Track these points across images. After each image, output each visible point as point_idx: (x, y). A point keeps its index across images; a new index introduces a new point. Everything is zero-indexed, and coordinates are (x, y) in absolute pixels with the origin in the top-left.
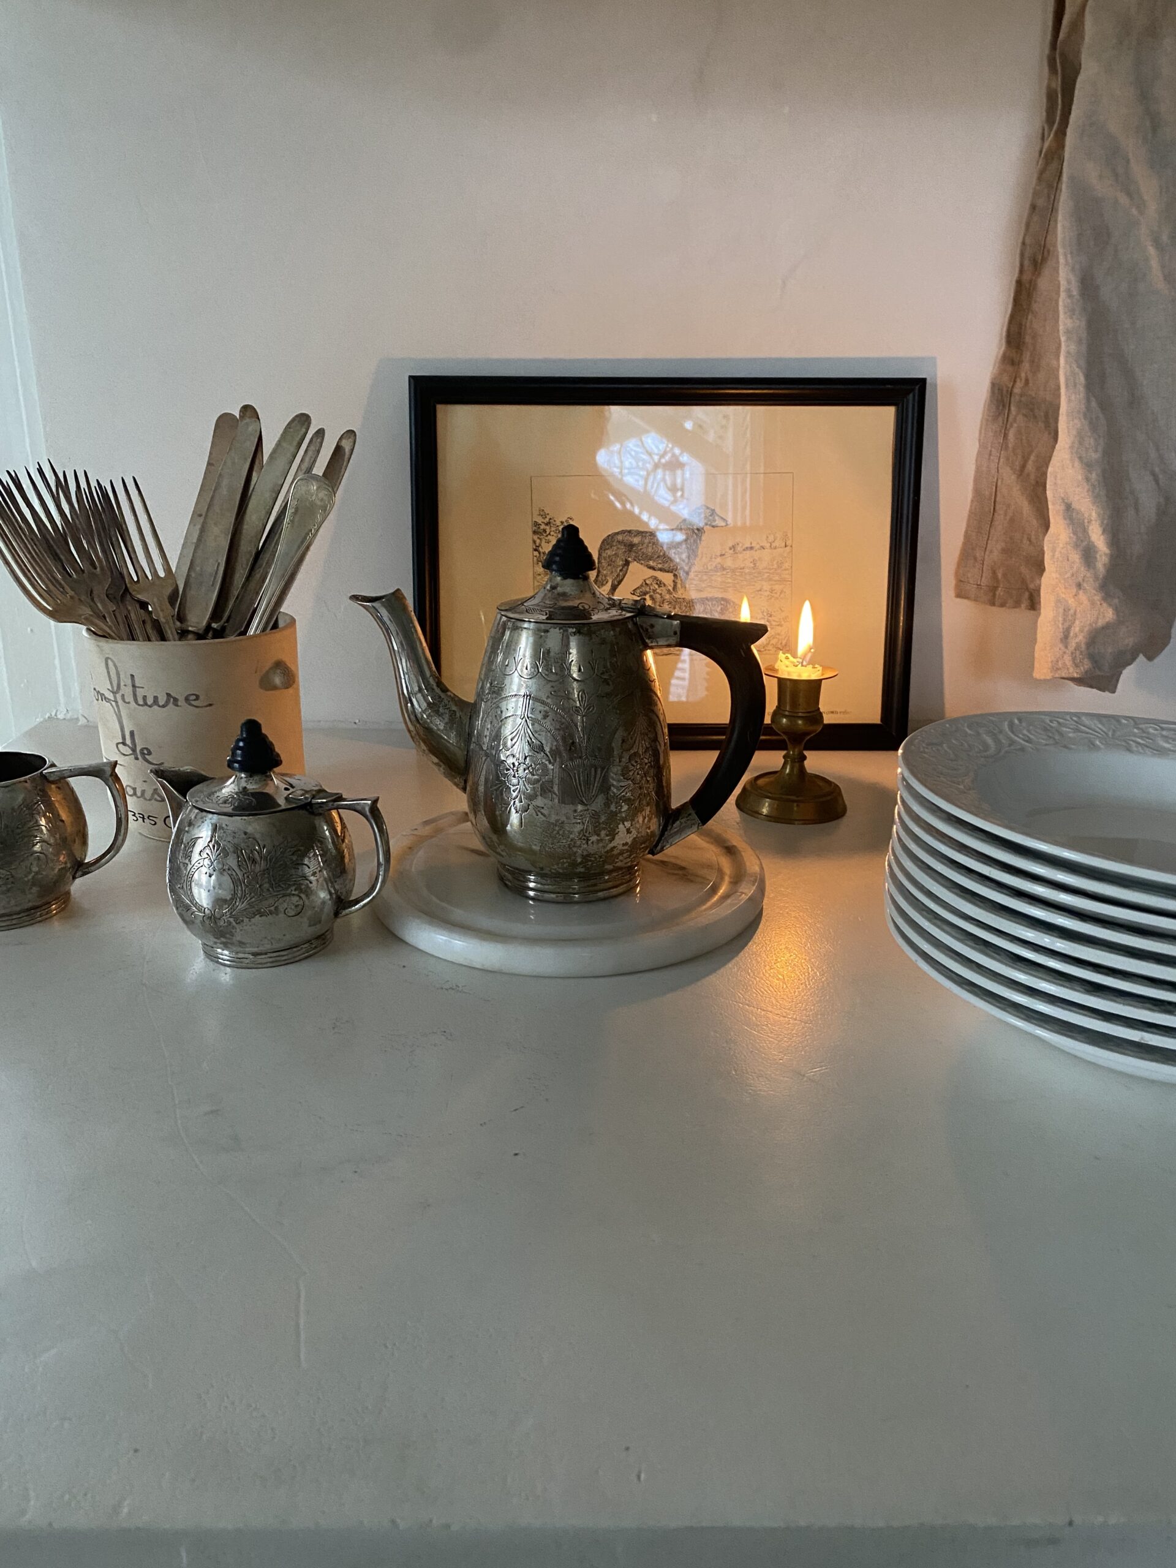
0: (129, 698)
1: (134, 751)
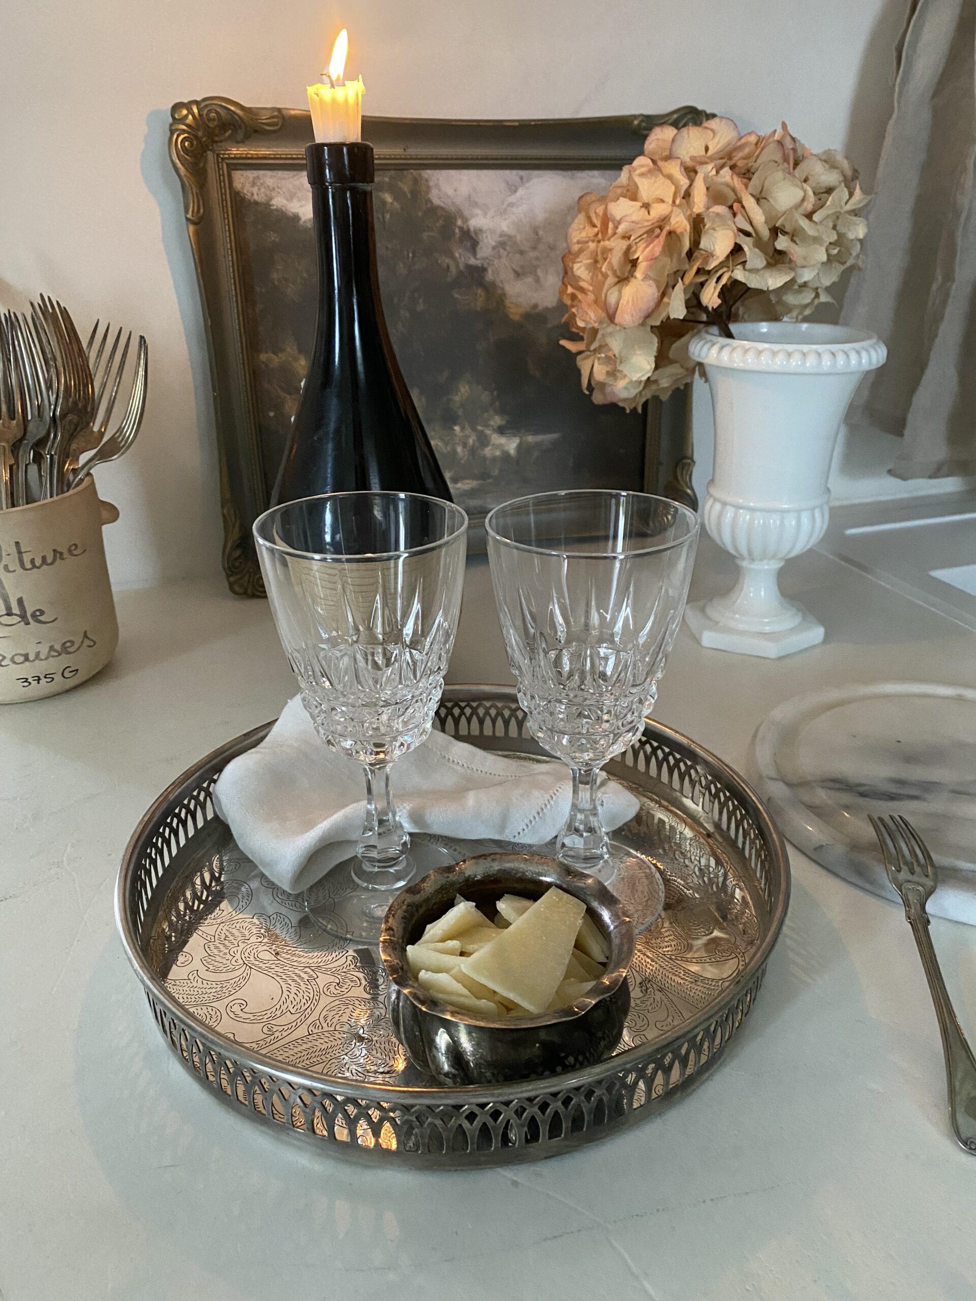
0: (14, 565)
1: (23, 616)
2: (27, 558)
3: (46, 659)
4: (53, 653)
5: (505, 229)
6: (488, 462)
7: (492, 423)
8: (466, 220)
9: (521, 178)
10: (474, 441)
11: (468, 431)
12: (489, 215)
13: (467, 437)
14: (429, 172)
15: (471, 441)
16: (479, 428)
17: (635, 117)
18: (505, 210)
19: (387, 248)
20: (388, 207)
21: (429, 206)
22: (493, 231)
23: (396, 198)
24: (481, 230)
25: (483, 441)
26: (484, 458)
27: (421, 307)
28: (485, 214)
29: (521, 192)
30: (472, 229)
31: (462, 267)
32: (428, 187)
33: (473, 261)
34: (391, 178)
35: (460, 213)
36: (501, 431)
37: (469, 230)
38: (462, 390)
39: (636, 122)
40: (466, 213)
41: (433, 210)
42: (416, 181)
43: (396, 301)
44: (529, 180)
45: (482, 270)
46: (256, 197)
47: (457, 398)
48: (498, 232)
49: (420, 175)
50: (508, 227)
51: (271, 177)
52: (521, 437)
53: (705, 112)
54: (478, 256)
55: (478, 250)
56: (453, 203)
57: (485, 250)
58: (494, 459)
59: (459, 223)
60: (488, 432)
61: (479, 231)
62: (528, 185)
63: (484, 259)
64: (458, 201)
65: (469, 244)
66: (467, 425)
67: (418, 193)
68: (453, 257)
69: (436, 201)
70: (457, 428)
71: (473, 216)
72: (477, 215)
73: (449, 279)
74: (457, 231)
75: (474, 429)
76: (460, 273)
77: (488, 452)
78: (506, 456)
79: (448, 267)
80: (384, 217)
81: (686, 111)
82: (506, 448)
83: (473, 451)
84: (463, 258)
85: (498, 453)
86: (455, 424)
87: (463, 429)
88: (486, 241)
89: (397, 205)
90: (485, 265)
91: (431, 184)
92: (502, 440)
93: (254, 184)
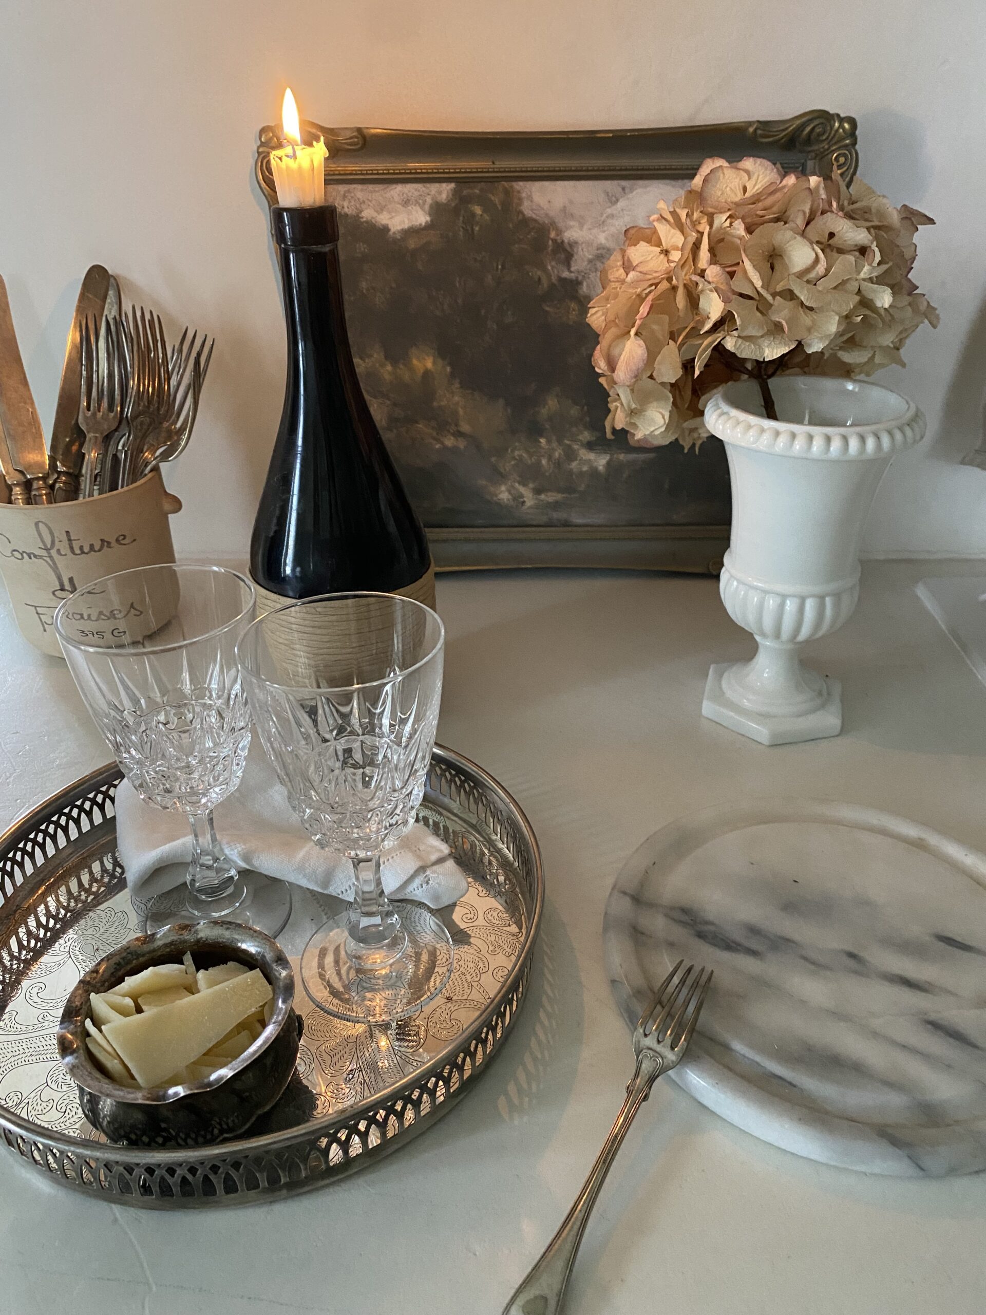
0: (65, 550)
2: (76, 545)
5: (603, 241)
6: (574, 477)
7: (580, 437)
8: (559, 232)
9: (623, 189)
10: (560, 454)
11: (555, 444)
12: (585, 227)
13: (554, 450)
14: (521, 183)
15: (557, 455)
16: (567, 442)
17: (750, 123)
18: (603, 222)
19: (475, 260)
20: (477, 218)
21: (520, 217)
22: (589, 244)
23: (484, 211)
24: (576, 243)
25: (570, 455)
26: (571, 472)
27: (509, 319)
28: (581, 226)
29: (621, 204)
30: (566, 241)
31: (554, 279)
32: (520, 199)
33: (566, 274)
34: (481, 190)
35: (553, 224)
36: (590, 446)
37: (563, 242)
38: (550, 402)
39: (751, 130)
40: (561, 225)
41: (526, 222)
42: (507, 193)
43: (483, 312)
44: (632, 191)
45: (576, 283)
46: (346, 210)
47: (544, 412)
48: (595, 245)
49: (512, 187)
50: (607, 239)
51: (362, 190)
52: (612, 455)
53: (838, 115)
54: (572, 269)
55: (573, 263)
56: (547, 215)
57: (580, 263)
58: (581, 474)
59: (553, 235)
60: (576, 447)
61: (573, 244)
62: (630, 196)
63: (579, 272)
64: (552, 214)
65: (563, 256)
66: (554, 438)
67: (510, 203)
68: (545, 270)
69: (528, 213)
70: (543, 441)
71: (569, 228)
72: (571, 227)
73: (539, 292)
74: (550, 242)
75: (560, 441)
76: (552, 286)
77: (574, 465)
78: (594, 472)
79: (540, 279)
80: (473, 230)
81: (816, 115)
82: (595, 464)
83: (558, 464)
84: (555, 270)
85: (585, 468)
86: (541, 436)
87: (549, 442)
88: (581, 253)
89: (486, 217)
90: (580, 278)
91: (524, 195)
92: (592, 456)
93: (344, 197)
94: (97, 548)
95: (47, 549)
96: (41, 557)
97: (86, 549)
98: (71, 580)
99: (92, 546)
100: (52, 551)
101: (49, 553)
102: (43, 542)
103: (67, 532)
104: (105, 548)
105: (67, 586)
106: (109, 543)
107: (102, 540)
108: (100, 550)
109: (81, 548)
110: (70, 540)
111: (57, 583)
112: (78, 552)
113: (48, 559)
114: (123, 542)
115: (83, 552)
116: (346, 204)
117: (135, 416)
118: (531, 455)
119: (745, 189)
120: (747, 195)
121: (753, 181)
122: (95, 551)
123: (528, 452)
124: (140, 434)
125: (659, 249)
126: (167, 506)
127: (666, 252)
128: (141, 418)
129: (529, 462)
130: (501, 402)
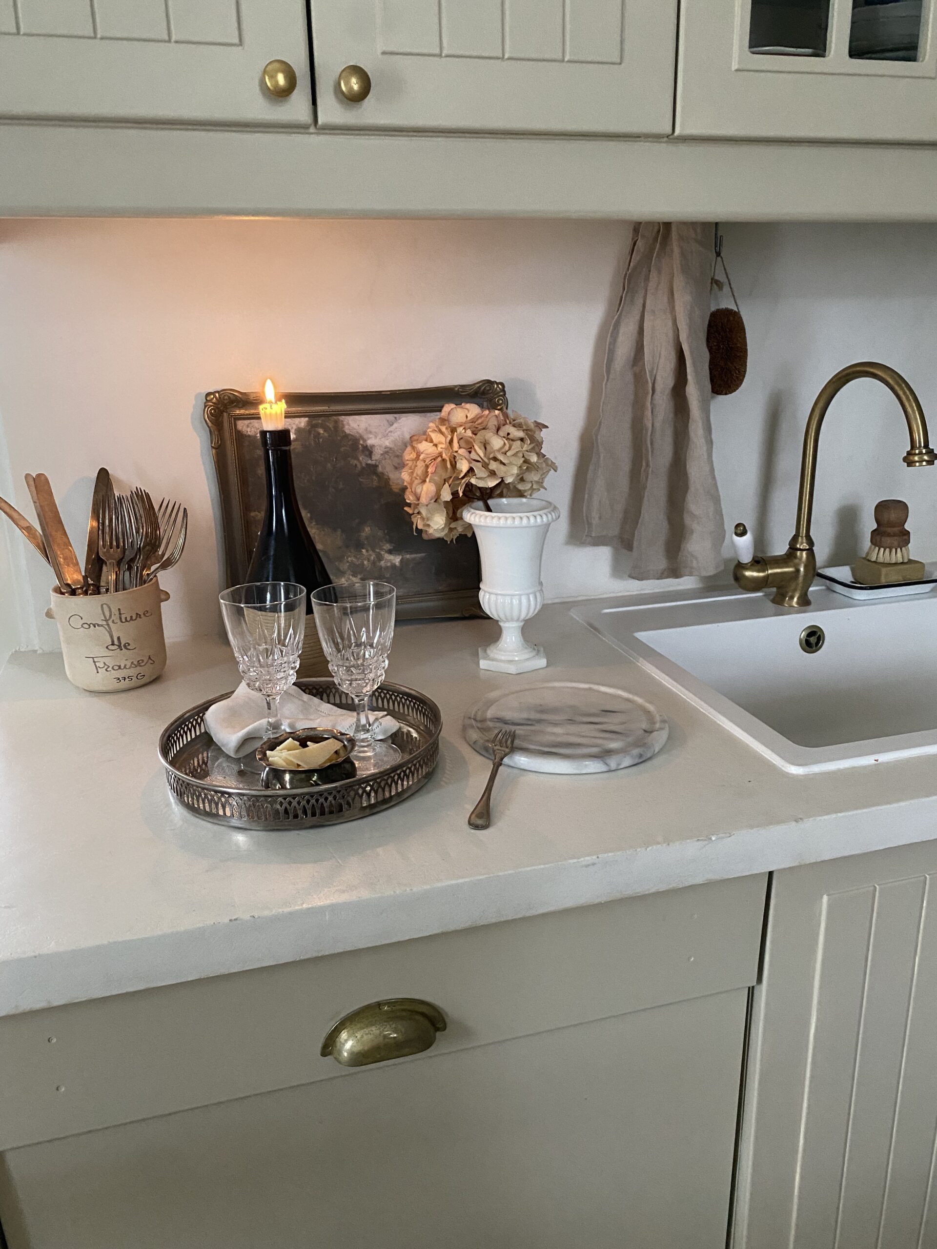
0: (117, 620)
1: (120, 646)
2: (123, 617)
3: (129, 668)
4: (133, 666)
5: (388, 444)
6: (383, 569)
7: (385, 548)
8: (365, 441)
9: (395, 418)
10: (374, 558)
11: (371, 552)
12: (378, 438)
13: (371, 555)
14: (343, 417)
15: (372, 558)
16: (378, 550)
17: (456, 386)
18: (387, 434)
19: (321, 456)
20: (321, 435)
21: (344, 434)
22: (380, 446)
23: (325, 431)
24: (374, 446)
25: (380, 558)
26: (381, 567)
27: (341, 486)
28: (376, 437)
29: (395, 425)
30: (368, 445)
31: (364, 465)
32: (343, 425)
33: (370, 462)
34: (322, 421)
35: (361, 437)
36: (390, 552)
37: (367, 446)
38: (366, 529)
39: (456, 389)
40: (365, 437)
41: (346, 436)
42: (336, 422)
43: (327, 483)
44: (400, 419)
45: (376, 466)
46: (249, 433)
47: (363, 534)
48: (384, 446)
49: (338, 419)
50: (389, 443)
51: (258, 423)
52: (402, 556)
53: (496, 382)
54: (373, 459)
55: (373, 456)
56: (357, 432)
57: (377, 456)
58: (387, 567)
59: (361, 442)
60: (382, 553)
61: (373, 446)
62: (399, 421)
63: (376, 460)
64: (360, 432)
65: (367, 453)
66: (369, 548)
67: (338, 428)
68: (358, 460)
69: (347, 432)
70: (364, 551)
71: (369, 438)
72: (371, 438)
73: (357, 471)
74: (360, 446)
75: (374, 551)
76: (363, 468)
77: (382, 563)
78: (394, 566)
79: (356, 465)
80: (319, 441)
81: (486, 382)
82: (394, 562)
83: (374, 563)
84: (363, 460)
85: (389, 564)
86: (363, 548)
87: (367, 551)
88: (376, 450)
89: (326, 434)
90: (377, 464)
91: (345, 423)
92: (391, 557)
93: (248, 426)
94: (134, 618)
95: (106, 620)
96: (102, 626)
97: (128, 619)
98: (119, 638)
99: (131, 617)
100: (109, 622)
101: (107, 623)
102: (105, 617)
103: (119, 609)
104: (138, 619)
105: (116, 642)
106: (140, 615)
107: (137, 614)
108: (135, 620)
109: (126, 618)
110: (120, 614)
111: (110, 641)
112: (124, 620)
113: (106, 626)
114: (147, 615)
115: (126, 621)
116: (249, 430)
117: (144, 547)
118: (358, 559)
119: (467, 417)
120: (469, 419)
121: (470, 412)
122: (133, 620)
123: (355, 557)
124: (146, 557)
125: (432, 444)
126: (163, 597)
127: (436, 445)
128: (147, 548)
129: (357, 563)
130: (339, 532)
